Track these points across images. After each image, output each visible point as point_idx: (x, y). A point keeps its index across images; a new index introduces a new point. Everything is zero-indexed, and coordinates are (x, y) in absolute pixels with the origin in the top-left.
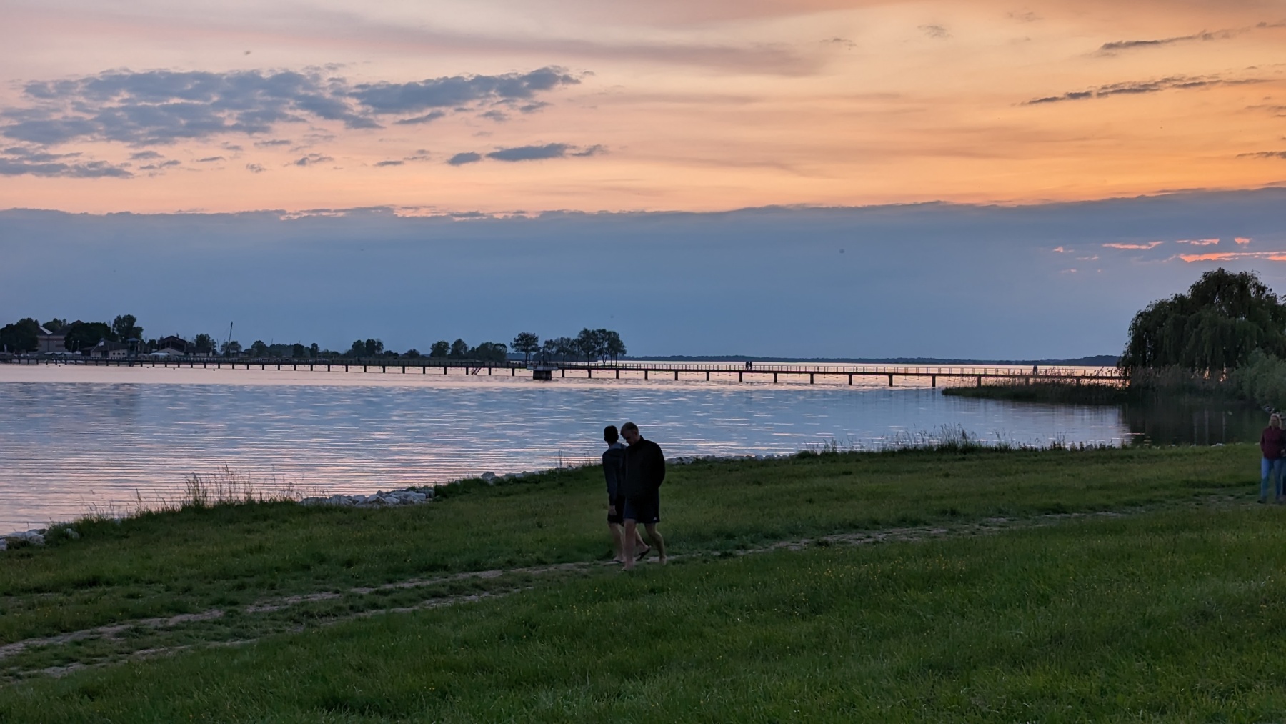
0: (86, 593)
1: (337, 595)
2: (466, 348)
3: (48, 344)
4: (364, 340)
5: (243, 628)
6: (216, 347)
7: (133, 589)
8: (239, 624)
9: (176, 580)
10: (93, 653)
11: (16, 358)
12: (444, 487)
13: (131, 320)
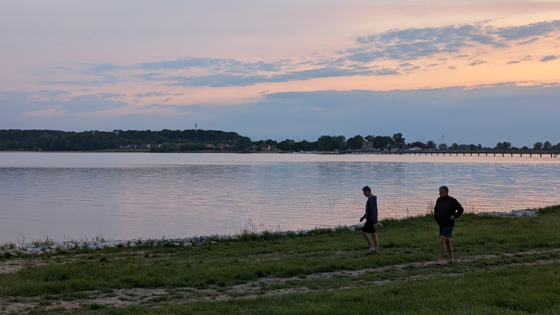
0: (388, 250)
1: (498, 256)
2: (551, 145)
3: (367, 146)
4: (502, 142)
5: (457, 268)
6: (436, 146)
7: (408, 249)
8: (454, 266)
9: (426, 246)
10: (394, 276)
11: (353, 152)
12: (544, 209)
13: (400, 135)
